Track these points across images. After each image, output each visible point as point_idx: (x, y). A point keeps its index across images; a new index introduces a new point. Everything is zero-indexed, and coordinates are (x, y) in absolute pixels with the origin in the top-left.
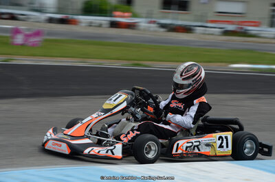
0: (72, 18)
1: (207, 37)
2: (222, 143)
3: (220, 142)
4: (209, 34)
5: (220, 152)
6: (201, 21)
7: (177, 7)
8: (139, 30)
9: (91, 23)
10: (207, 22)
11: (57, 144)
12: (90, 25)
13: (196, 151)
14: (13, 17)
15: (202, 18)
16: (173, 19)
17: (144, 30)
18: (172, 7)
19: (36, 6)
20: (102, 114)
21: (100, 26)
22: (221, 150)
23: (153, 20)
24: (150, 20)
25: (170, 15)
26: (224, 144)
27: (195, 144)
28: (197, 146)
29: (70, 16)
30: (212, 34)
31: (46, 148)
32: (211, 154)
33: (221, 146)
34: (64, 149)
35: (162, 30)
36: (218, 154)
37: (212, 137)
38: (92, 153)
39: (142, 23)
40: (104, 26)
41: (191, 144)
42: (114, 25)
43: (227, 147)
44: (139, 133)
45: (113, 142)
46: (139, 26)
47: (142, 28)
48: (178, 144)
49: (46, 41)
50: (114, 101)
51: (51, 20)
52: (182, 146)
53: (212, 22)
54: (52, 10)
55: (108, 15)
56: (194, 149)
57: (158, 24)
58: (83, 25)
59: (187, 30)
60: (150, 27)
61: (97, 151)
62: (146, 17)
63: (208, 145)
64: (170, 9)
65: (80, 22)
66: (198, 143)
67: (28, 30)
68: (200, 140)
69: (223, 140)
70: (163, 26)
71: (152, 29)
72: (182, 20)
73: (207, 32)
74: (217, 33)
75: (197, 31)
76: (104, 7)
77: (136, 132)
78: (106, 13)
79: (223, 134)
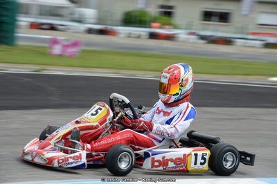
0: (111, 29)
1: (248, 49)
4: (250, 47)
6: (242, 33)
7: (217, 18)
8: (178, 41)
9: (130, 34)
10: (248, 34)
12: (129, 36)
14: (52, 28)
15: (242, 30)
16: (213, 31)
17: (184, 42)
18: (213, 18)
19: (76, 16)
21: (139, 37)
23: (193, 31)
24: (189, 31)
25: (211, 27)
29: (109, 27)
30: (253, 47)
35: (202, 41)
39: (182, 34)
40: (143, 37)
42: (153, 36)
46: (178, 37)
47: (181, 39)
49: (84, 51)
51: (90, 31)
53: (254, 34)
54: (92, 21)
55: (147, 26)
57: (198, 35)
58: (122, 36)
59: (227, 42)
60: (189, 39)
62: (186, 29)
64: (210, 21)
65: (120, 33)
67: (66, 40)
70: (203, 38)
71: (191, 41)
72: (223, 32)
73: (248, 45)
74: (258, 46)
75: (238, 44)
76: (143, 18)
78: (145, 24)
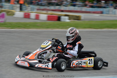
2: (90, 62)
3: (89, 61)
5: (89, 65)
11: (23, 62)
13: (80, 65)
20: (41, 50)
22: (90, 65)
26: (91, 62)
27: (80, 62)
28: (81, 63)
31: (18, 64)
32: (86, 66)
33: (90, 63)
34: (26, 65)
36: (88, 66)
37: (86, 59)
38: (39, 66)
41: (78, 62)
43: (92, 63)
44: (57, 58)
45: (46, 62)
48: (73, 62)
50: (46, 44)
52: (75, 63)
56: (79, 64)
61: (41, 66)
63: (84, 63)
66: (81, 62)
68: (82, 60)
69: (90, 61)
77: (56, 58)
79: (90, 58)
